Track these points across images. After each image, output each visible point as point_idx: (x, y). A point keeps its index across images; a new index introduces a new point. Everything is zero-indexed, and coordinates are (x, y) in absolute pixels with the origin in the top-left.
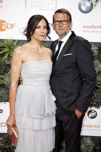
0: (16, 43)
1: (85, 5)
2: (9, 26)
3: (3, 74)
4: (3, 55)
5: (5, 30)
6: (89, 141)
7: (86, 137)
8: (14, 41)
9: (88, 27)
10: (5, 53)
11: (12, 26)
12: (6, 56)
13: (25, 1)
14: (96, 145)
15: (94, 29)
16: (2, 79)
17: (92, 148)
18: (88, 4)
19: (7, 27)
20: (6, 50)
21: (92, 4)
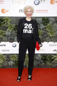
0: (9, 18)
1: (36, 2)
2: (7, 11)
3: (5, 31)
4: (4, 23)
5: (5, 13)
6: (39, 56)
7: (38, 54)
8: (9, 17)
9: (38, 11)
10: (5, 22)
11: (8, 11)
12: (6, 24)
13: (13, 1)
14: (42, 57)
15: (40, 12)
16: (5, 32)
17: (41, 58)
19: (6, 11)
20: (6, 21)
21: (39, 2)
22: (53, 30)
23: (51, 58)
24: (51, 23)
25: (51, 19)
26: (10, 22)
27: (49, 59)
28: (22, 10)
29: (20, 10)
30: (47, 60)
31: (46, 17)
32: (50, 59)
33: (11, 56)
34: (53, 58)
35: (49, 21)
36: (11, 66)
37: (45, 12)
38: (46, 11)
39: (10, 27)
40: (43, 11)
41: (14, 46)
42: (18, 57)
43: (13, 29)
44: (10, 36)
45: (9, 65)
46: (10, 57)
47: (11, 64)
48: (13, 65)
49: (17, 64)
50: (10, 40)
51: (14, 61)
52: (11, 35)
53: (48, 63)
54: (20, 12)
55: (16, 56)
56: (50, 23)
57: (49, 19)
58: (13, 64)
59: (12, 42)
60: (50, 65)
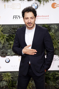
0: (1, 26)
1: (34, 6)
15: (40, 17)
18: (36, 5)
22: (57, 40)
23: (55, 76)
24: (54, 32)
25: (53, 27)
26: (2, 31)
27: (52, 78)
28: (16, 16)
29: (14, 16)
30: (50, 79)
31: (47, 24)
32: (54, 78)
33: (4, 74)
34: (57, 76)
35: (50, 29)
36: (3, 88)
37: (45, 18)
38: (46, 16)
39: (2, 38)
40: (43, 16)
41: (7, 61)
42: (12, 75)
43: (5, 40)
44: (2, 49)
45: (1, 86)
46: (2, 76)
47: (3, 85)
48: (6, 87)
49: (11, 84)
50: (3, 53)
51: (7, 81)
52: (3, 47)
53: (52, 83)
54: (15, 18)
55: (9, 74)
56: (51, 31)
57: (51, 27)
58: (6, 85)
59: (4, 56)
60: (55, 85)
